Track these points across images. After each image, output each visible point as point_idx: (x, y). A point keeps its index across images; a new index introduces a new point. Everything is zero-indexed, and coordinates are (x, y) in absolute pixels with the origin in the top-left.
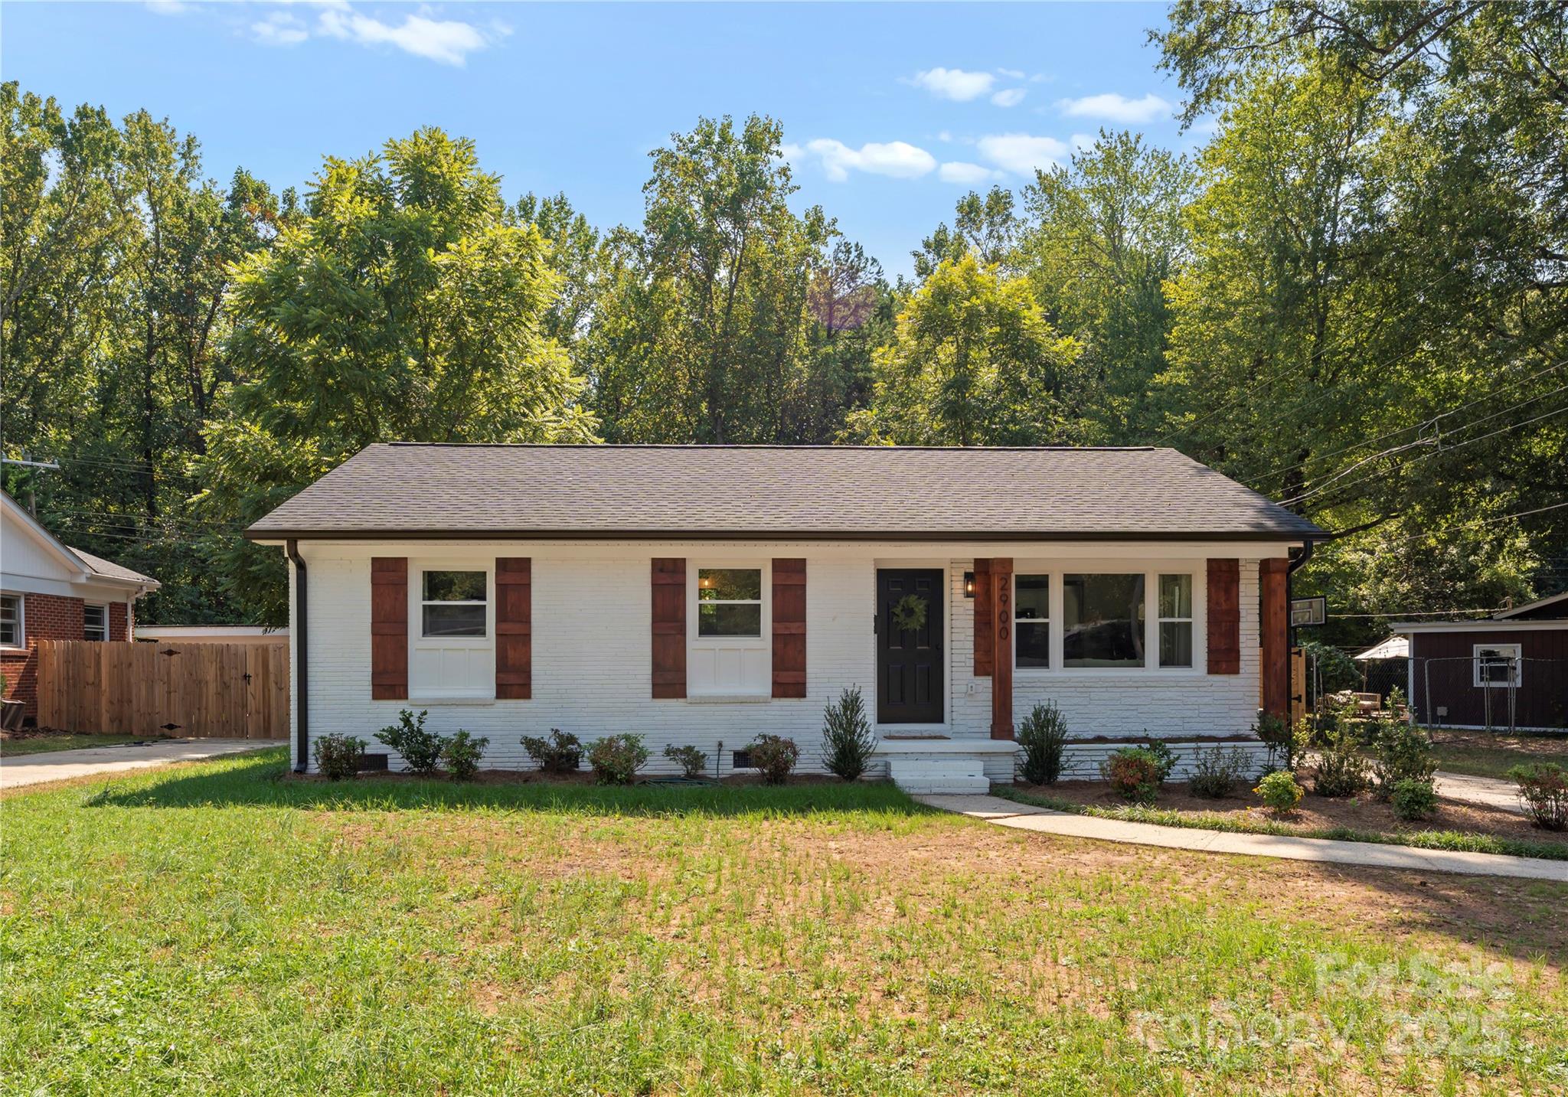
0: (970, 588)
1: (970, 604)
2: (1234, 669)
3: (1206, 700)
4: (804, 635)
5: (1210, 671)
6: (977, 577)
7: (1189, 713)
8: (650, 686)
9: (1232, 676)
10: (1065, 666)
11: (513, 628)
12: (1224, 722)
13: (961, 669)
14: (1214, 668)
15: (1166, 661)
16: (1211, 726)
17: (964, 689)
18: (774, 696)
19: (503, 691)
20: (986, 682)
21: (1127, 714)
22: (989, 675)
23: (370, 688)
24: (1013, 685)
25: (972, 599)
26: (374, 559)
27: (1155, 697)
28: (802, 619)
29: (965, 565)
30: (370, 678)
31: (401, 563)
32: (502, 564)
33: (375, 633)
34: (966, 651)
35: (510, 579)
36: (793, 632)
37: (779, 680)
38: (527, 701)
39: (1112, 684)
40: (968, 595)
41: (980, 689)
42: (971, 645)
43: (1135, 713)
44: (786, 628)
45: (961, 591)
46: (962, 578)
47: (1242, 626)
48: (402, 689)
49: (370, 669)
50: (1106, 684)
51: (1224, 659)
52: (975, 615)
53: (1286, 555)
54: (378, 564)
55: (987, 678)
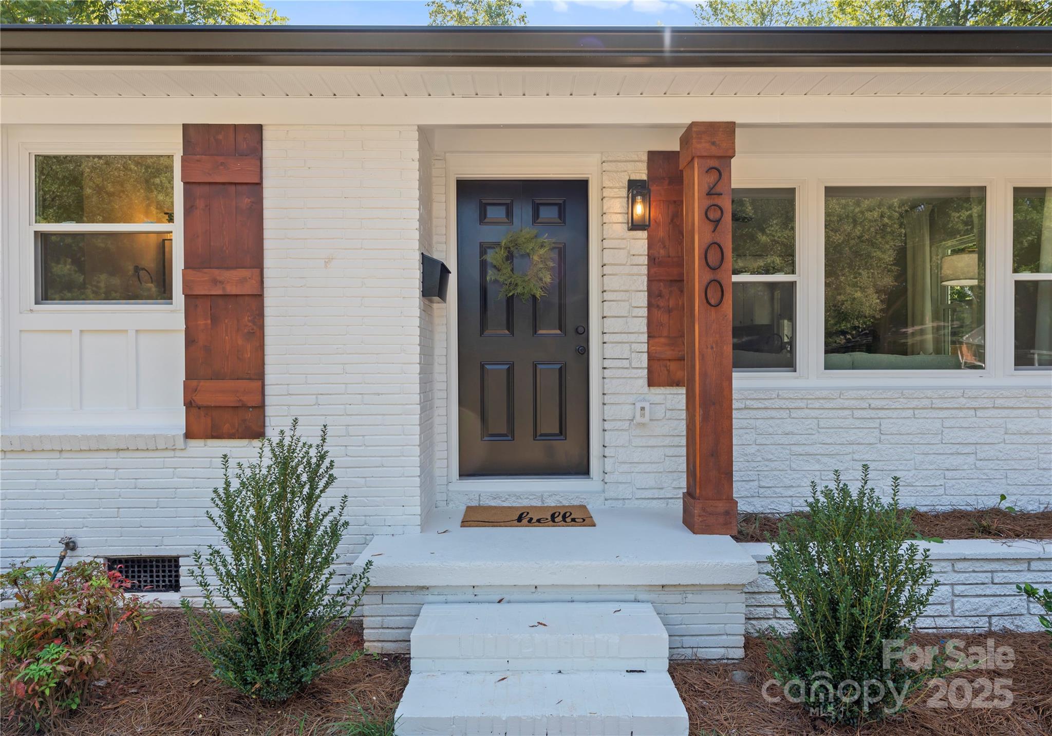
0: (639, 209)
1: (640, 242)
4: (259, 297)
6: (654, 188)
10: (828, 367)
13: (619, 373)
15: (1028, 357)
17: (626, 411)
18: (189, 435)
20: (676, 397)
21: (959, 460)
22: (677, 384)
24: (735, 405)
25: (643, 234)
28: (257, 263)
29: (630, 166)
34: (632, 338)
36: (232, 290)
37: (200, 399)
39: (926, 402)
40: (635, 226)
41: (660, 412)
42: (641, 325)
43: (971, 459)
44: (215, 282)
45: (621, 218)
46: (624, 192)
50: (915, 403)
52: (650, 266)
55: (674, 390)
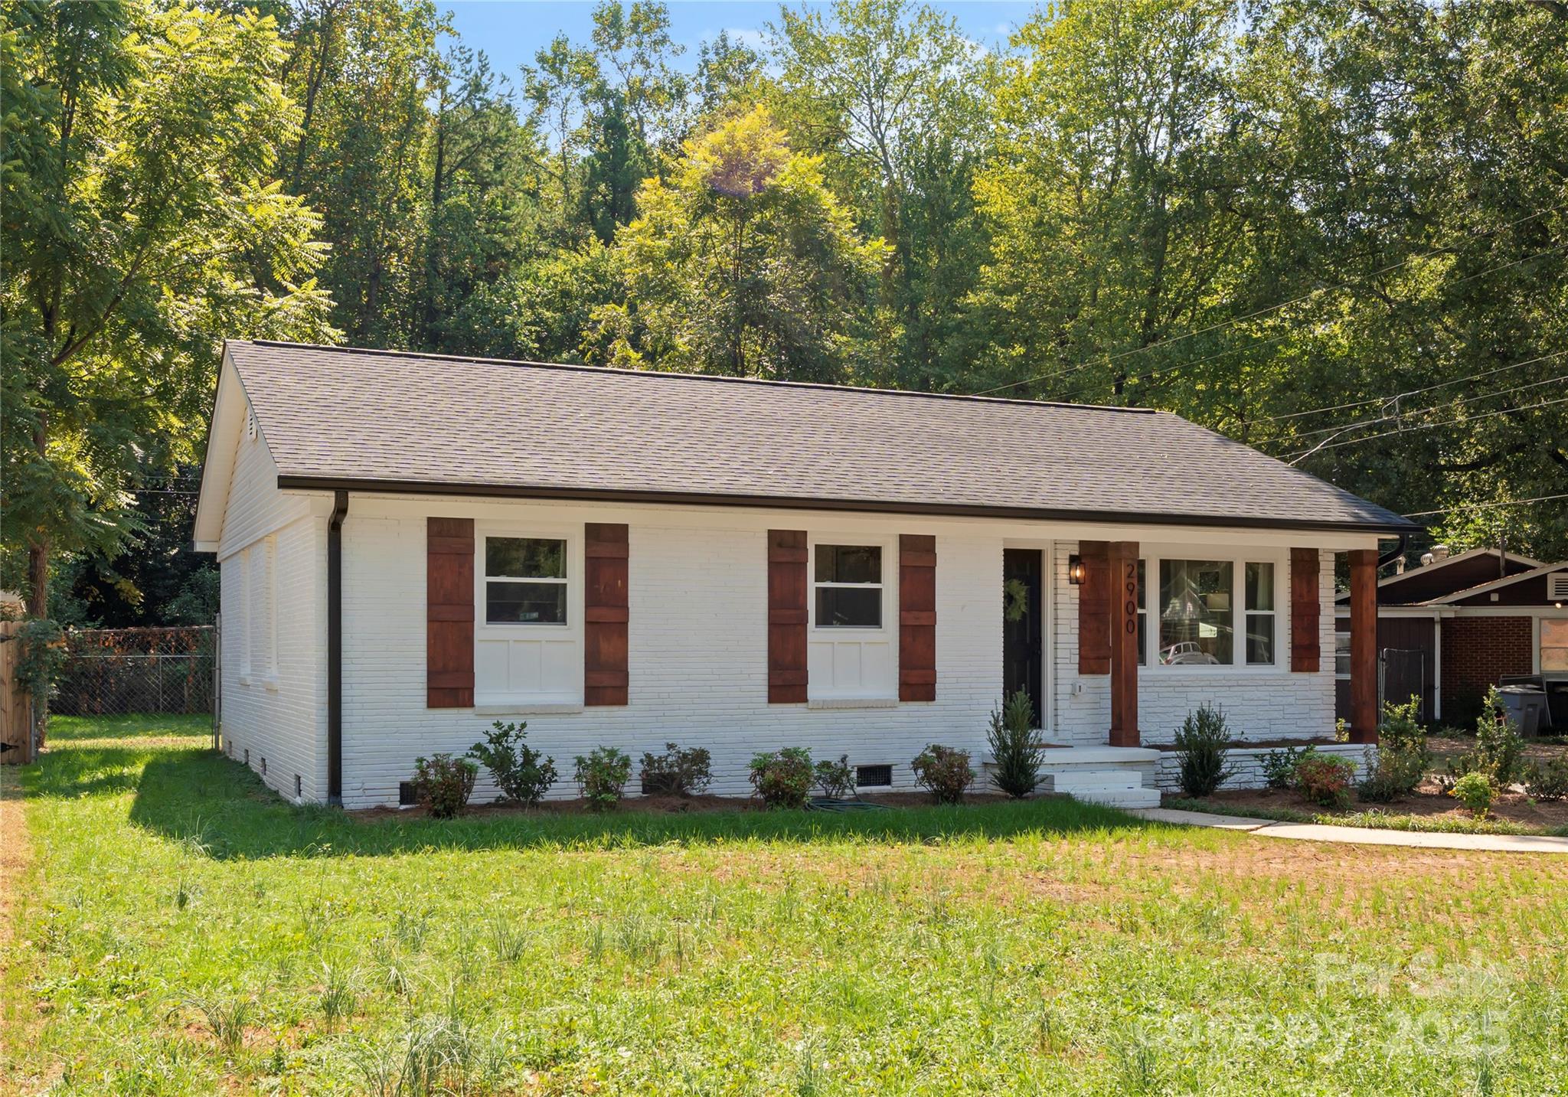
0: (1076, 573)
1: (1075, 592)
2: (1314, 668)
3: (1291, 700)
4: (933, 626)
5: (1295, 669)
6: (1083, 561)
7: (1276, 715)
8: (766, 688)
9: (1313, 674)
10: (1161, 663)
11: (607, 614)
12: (1305, 723)
13: (1065, 666)
14: (1296, 667)
15: (1252, 657)
16: (1294, 728)
17: (1068, 688)
18: (901, 699)
19: (595, 695)
20: (1101, 681)
22: (1104, 673)
23: (425, 692)
25: (1078, 586)
26: (430, 520)
27: (1246, 696)
28: (932, 607)
29: (1070, 547)
30: (424, 679)
31: (464, 527)
32: (594, 532)
33: (432, 620)
34: (1071, 646)
35: (605, 550)
36: (922, 622)
37: (908, 680)
38: (622, 708)
39: (1207, 683)
41: (1085, 689)
42: (1076, 639)
44: (915, 618)
45: (1066, 577)
46: (1067, 562)
47: (1321, 619)
48: (467, 693)
49: (424, 667)
50: (1202, 683)
51: (1305, 657)
52: (1080, 606)
53: (1375, 547)
54: (437, 527)
55: (1102, 676)
